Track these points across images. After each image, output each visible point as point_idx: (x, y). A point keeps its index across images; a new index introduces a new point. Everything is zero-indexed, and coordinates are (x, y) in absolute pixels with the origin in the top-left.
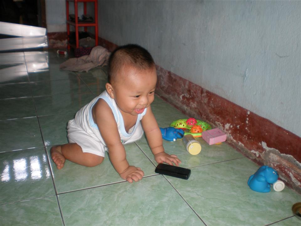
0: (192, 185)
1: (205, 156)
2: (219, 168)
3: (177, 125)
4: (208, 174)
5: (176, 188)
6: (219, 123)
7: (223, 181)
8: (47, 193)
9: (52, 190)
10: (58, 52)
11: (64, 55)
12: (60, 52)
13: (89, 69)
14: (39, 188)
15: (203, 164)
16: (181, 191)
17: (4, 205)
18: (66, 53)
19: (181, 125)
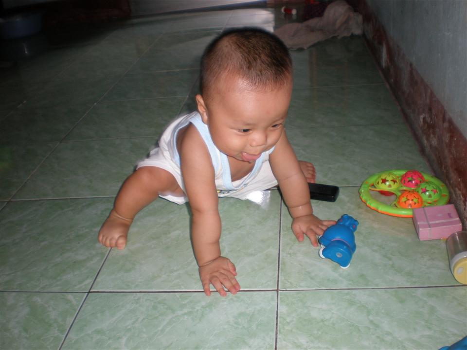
0: (315, 332)
1: (393, 266)
2: (402, 301)
3: (378, 183)
4: (369, 313)
5: (280, 331)
6: (460, 193)
7: (388, 338)
8: (78, 286)
9: (89, 281)
10: (283, 10)
11: (291, 15)
12: (285, 10)
13: (311, 44)
14: (76, 273)
15: (377, 285)
16: (284, 340)
17: (14, 294)
18: (294, 12)
19: (383, 184)
